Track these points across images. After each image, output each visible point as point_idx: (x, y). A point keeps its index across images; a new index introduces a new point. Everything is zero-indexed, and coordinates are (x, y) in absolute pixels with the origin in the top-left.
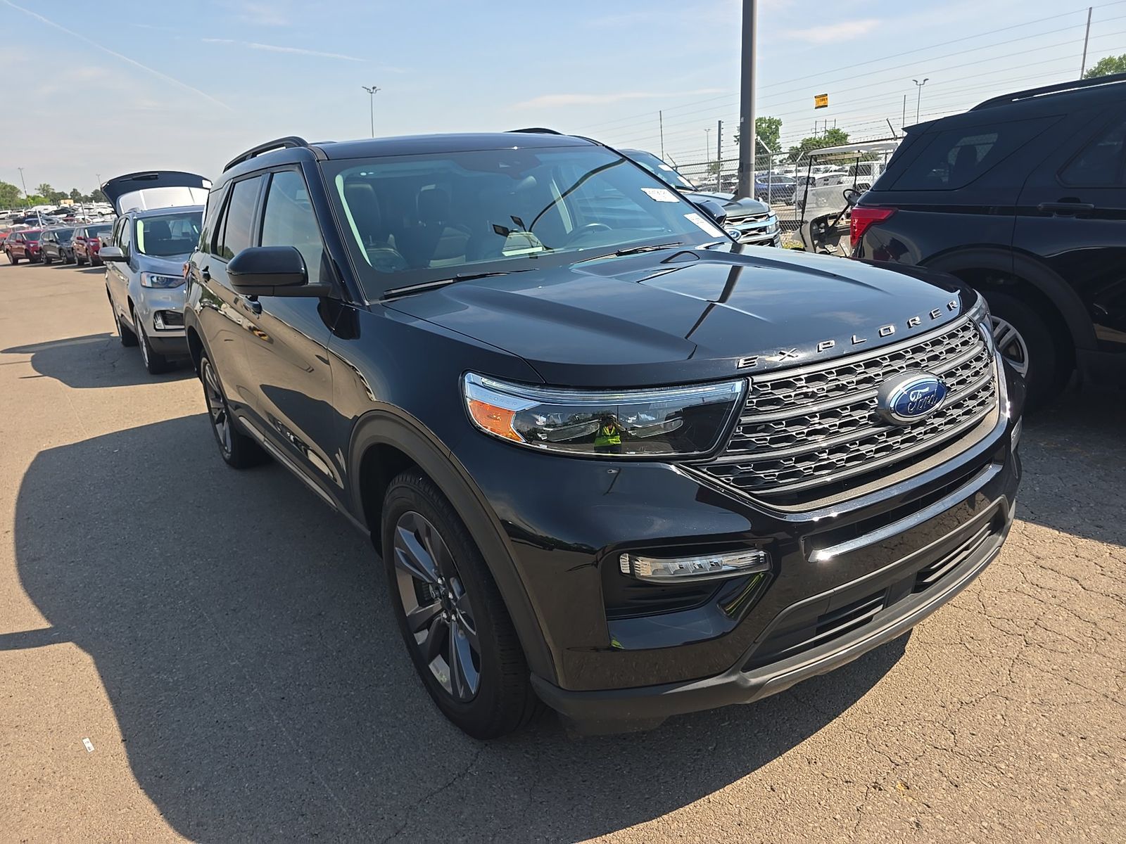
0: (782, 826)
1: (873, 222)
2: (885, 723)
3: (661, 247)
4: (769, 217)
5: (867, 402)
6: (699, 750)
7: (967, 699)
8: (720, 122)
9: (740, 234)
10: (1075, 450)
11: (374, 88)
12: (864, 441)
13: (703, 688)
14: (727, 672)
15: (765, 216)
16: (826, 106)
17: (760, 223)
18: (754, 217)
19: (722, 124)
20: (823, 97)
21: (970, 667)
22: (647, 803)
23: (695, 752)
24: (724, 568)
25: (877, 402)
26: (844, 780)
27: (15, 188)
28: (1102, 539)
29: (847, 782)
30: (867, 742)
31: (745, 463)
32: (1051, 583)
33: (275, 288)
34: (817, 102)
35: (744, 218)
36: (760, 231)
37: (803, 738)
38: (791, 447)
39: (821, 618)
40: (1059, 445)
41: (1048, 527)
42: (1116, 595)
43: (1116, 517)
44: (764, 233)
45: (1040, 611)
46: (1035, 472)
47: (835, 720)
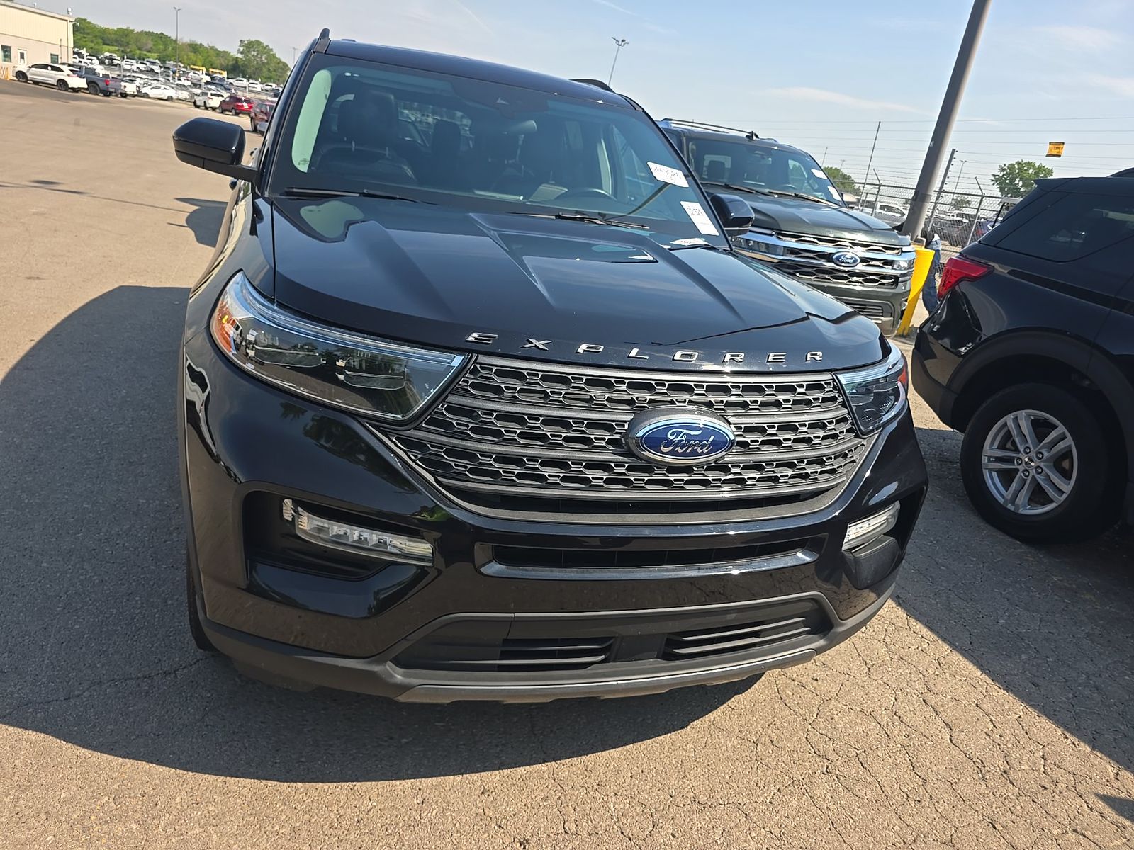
0: (395, 840)
1: (965, 277)
2: (596, 787)
3: (613, 224)
4: (902, 252)
5: (614, 424)
6: (391, 738)
7: (703, 799)
8: (954, 150)
9: (859, 261)
10: (1088, 597)
11: (623, 41)
12: (592, 465)
13: (337, 666)
14: (371, 659)
15: (898, 249)
16: (1060, 156)
17: (889, 256)
18: (883, 247)
19: (955, 153)
20: (1059, 145)
21: (740, 770)
22: (297, 765)
23: (386, 739)
24: (390, 549)
25: (626, 427)
26: (499, 823)
27: (287, 66)
28: (1026, 699)
29: (500, 827)
30: (559, 798)
31: (438, 445)
32: (917, 721)
33: (206, 161)
34: (1051, 150)
35: (871, 245)
36: (884, 264)
37: (501, 767)
38: (496, 443)
39: (506, 642)
40: (1074, 586)
41: (974, 664)
42: (982, 762)
43: (1067, 681)
44: (890, 267)
45: (875, 745)
46: (1018, 603)
47: (548, 764)
